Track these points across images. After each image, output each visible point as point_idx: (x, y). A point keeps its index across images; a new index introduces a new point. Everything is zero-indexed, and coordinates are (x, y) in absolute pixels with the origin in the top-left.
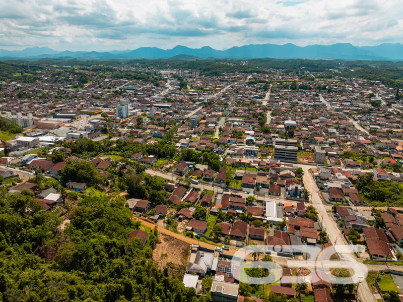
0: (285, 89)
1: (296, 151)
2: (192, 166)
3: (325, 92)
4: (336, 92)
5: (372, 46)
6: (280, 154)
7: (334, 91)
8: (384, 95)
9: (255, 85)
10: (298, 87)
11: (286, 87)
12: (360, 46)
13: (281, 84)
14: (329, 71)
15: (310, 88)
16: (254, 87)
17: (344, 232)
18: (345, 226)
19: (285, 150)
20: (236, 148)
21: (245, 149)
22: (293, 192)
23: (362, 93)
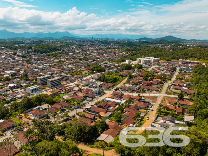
1: (60, 79)
2: (41, 109)
6: (53, 84)
17: (137, 92)
18: (133, 90)
19: (55, 80)
20: (18, 93)
21: (31, 90)
22: (98, 92)
23: (6, 53)
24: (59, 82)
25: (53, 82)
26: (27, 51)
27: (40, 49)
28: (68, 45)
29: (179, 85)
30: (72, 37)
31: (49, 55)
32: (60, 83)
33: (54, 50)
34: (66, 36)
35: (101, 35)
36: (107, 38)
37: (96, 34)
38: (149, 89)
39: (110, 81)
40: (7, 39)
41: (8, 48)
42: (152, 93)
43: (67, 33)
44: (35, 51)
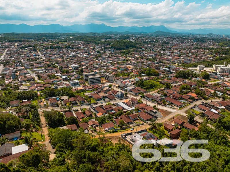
0: (47, 49)
1: (100, 78)
2: (58, 99)
3: (70, 49)
4: (76, 49)
5: (70, 25)
6: (92, 81)
7: (75, 48)
8: (99, 48)
9: (27, 49)
10: (54, 47)
11: (48, 48)
12: (64, 26)
13: (44, 47)
14: (59, 39)
15: (62, 48)
16: (26, 50)
17: (159, 103)
18: (156, 101)
19: (95, 78)
20: (63, 84)
21: (72, 83)
22: (121, 95)
23: (88, 48)
24: (98, 80)
25: (92, 79)
26: (105, 47)
27: (117, 46)
28: (152, 42)
29: (213, 105)
30: (166, 32)
31: (122, 52)
32: (100, 81)
33: (130, 47)
34: (159, 31)
35: (205, 30)
36: (211, 34)
37: (198, 29)
38: (172, 103)
39: (146, 87)
40: (102, 33)
41: (93, 43)
42: (171, 108)
43: (163, 27)
44: (112, 47)
